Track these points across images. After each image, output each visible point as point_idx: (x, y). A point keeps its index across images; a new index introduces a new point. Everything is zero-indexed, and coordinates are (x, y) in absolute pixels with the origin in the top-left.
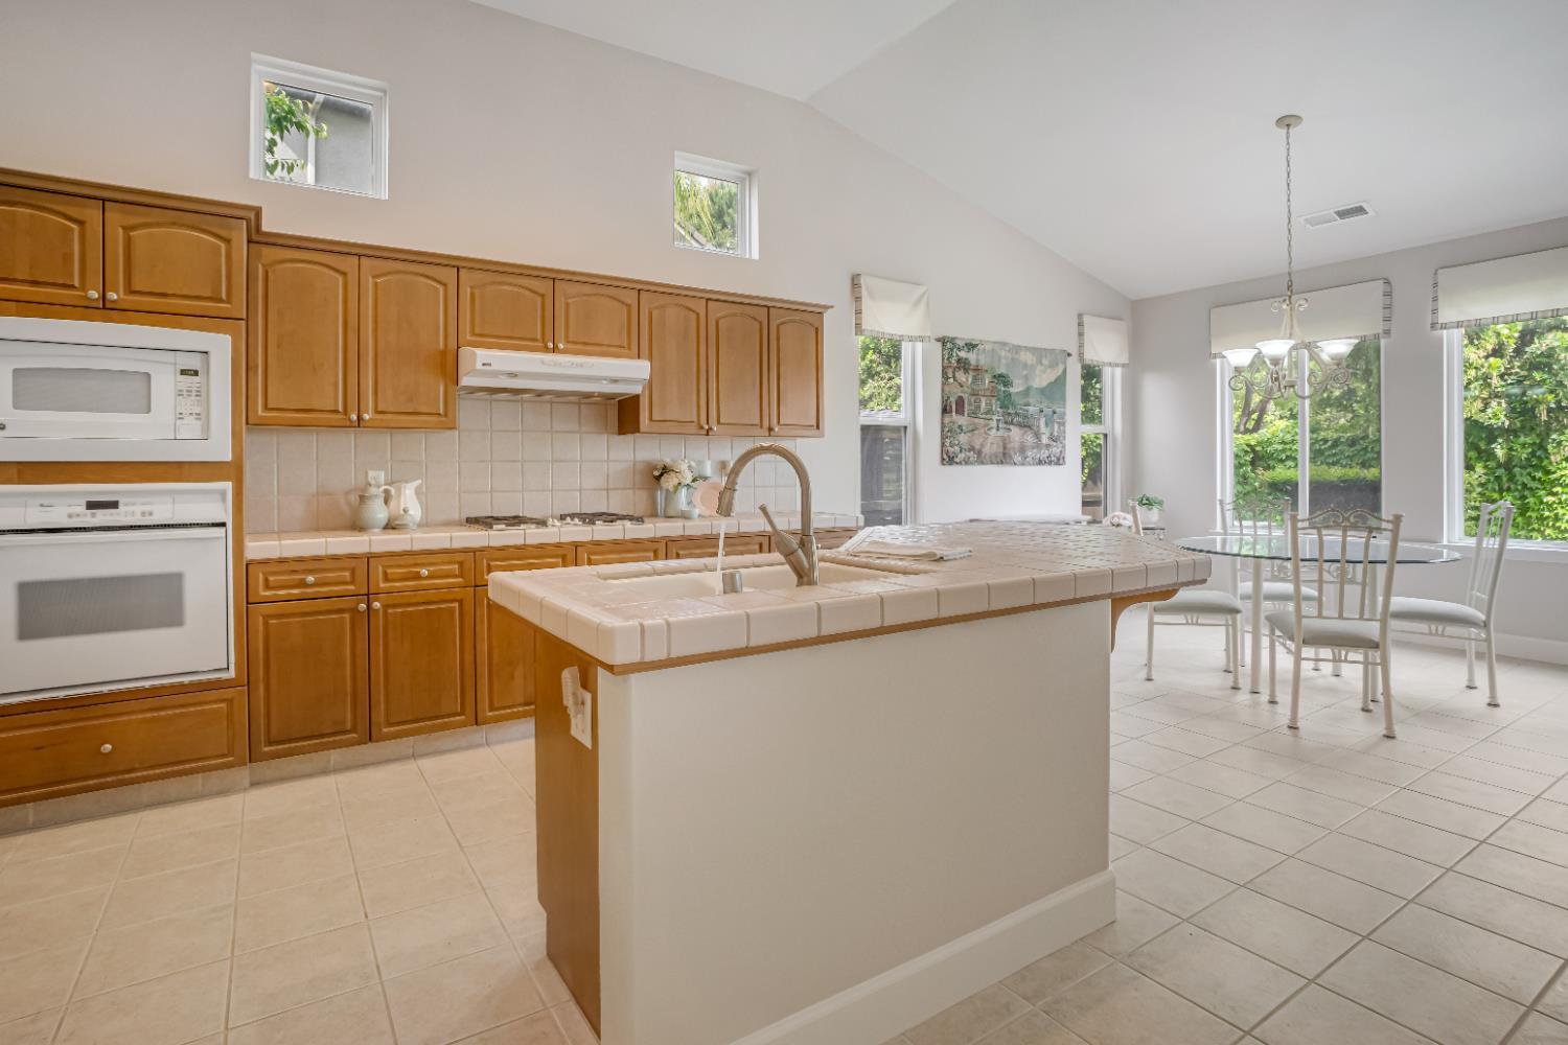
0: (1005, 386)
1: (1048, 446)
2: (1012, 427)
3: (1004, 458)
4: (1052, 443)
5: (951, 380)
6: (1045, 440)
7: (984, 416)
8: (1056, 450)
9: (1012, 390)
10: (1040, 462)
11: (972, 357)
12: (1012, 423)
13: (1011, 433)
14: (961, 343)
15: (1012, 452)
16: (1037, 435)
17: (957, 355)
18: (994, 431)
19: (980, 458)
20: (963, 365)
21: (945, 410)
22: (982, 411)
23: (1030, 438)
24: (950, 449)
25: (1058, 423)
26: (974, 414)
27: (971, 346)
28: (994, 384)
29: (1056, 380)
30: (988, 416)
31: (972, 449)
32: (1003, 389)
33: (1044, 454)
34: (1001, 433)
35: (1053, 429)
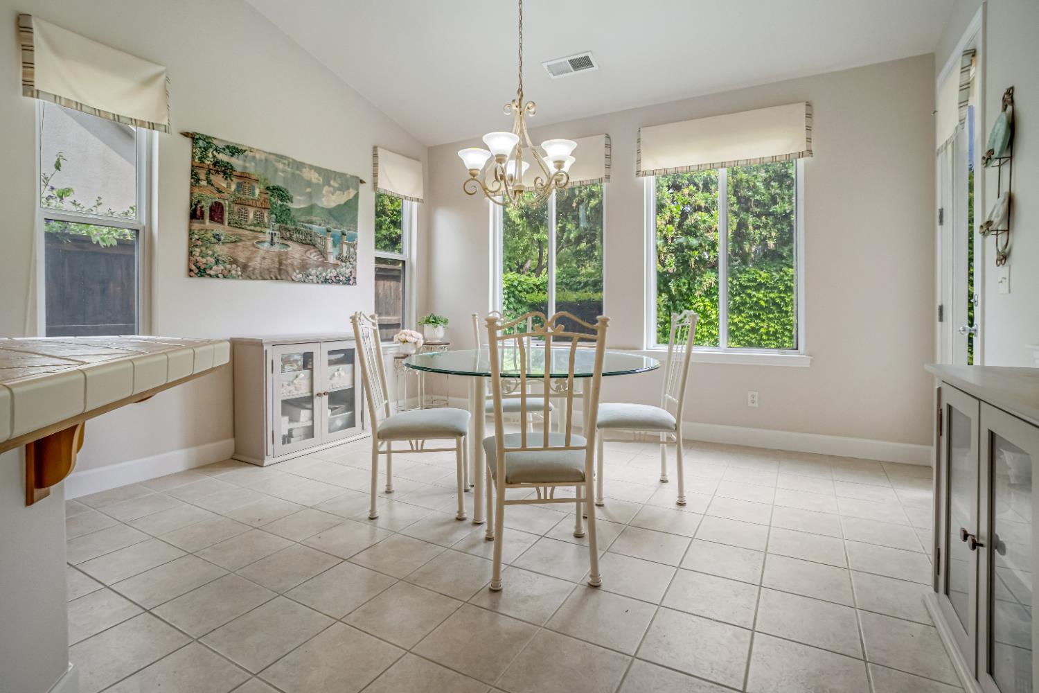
0: (282, 200)
1: (335, 266)
2: (289, 243)
3: (279, 272)
4: (339, 263)
5: (204, 183)
6: (332, 259)
7: (252, 228)
8: (345, 270)
9: (290, 205)
10: (326, 281)
11: (236, 162)
12: (291, 239)
13: (290, 249)
14: (221, 145)
15: (290, 269)
16: (323, 254)
17: (214, 156)
18: (266, 245)
19: (246, 272)
20: (226, 170)
21: (195, 215)
22: (249, 223)
23: (313, 256)
24: (199, 259)
25: (347, 244)
26: (237, 225)
27: (234, 151)
28: (266, 196)
29: (345, 204)
30: (258, 229)
31: (234, 261)
32: (280, 202)
33: (331, 273)
34: (277, 248)
35: (341, 250)
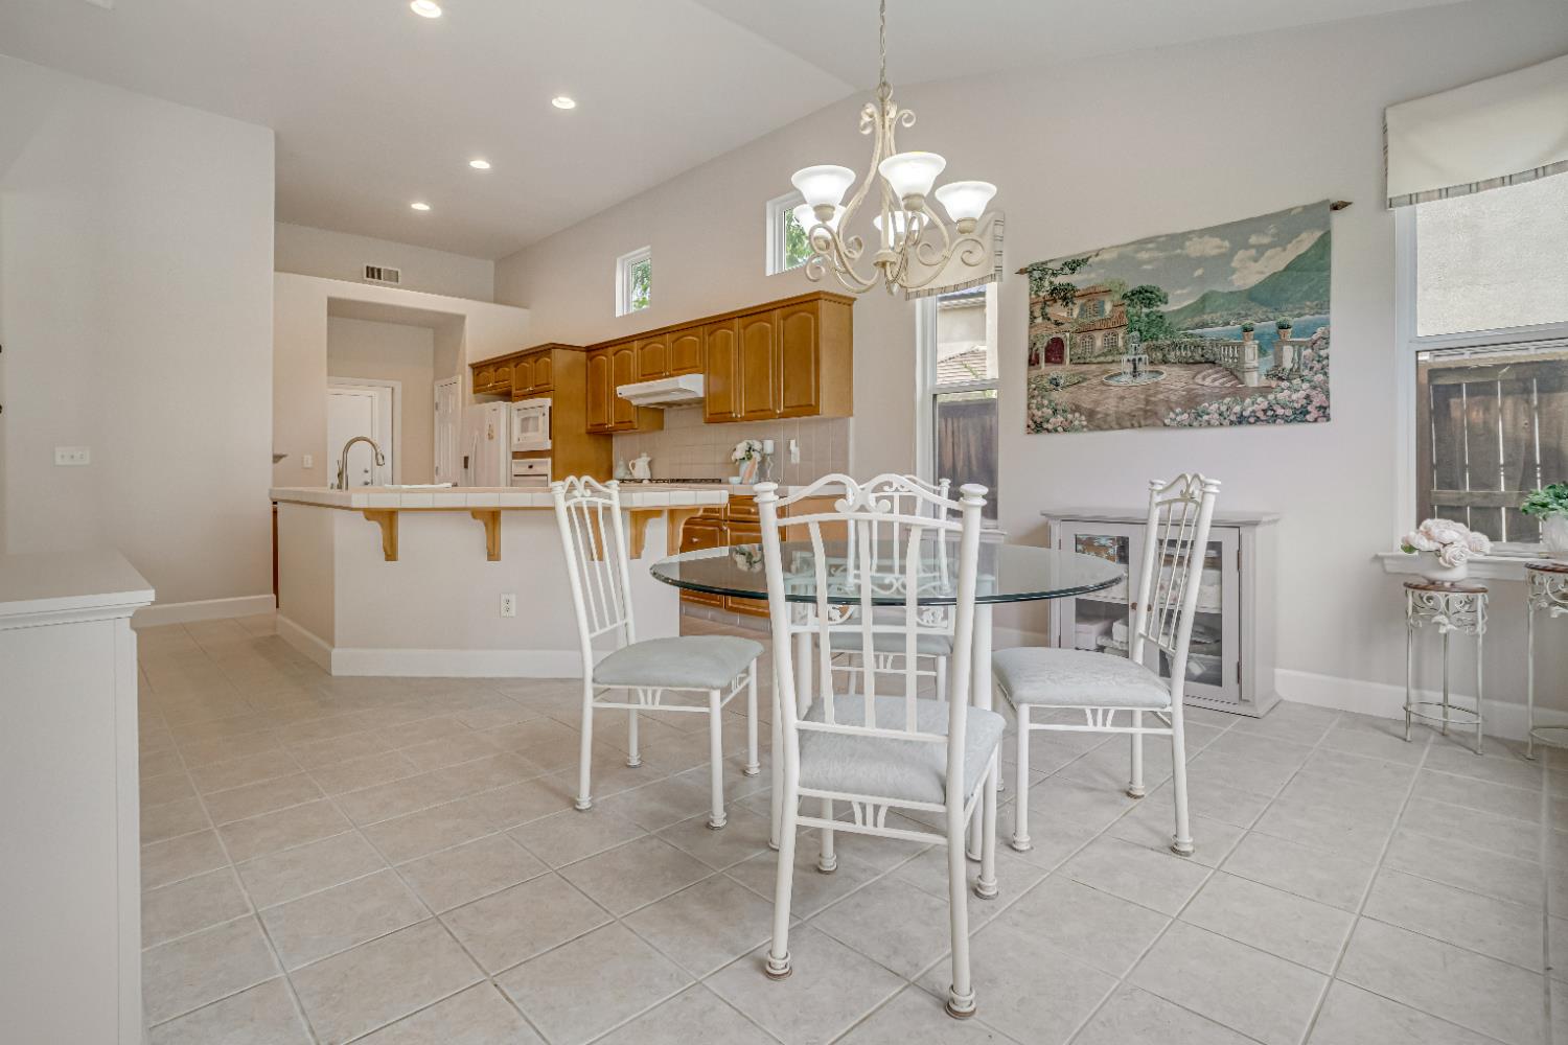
0: (1149, 305)
1: (1264, 391)
2: (1162, 368)
3: (1147, 415)
4: (1274, 383)
5: (1039, 320)
6: (1254, 380)
7: (1102, 359)
8: (1292, 394)
9: (1163, 308)
10: (1241, 420)
12: (1165, 362)
13: (1163, 377)
14: (1056, 266)
15: (1162, 409)
16: (1235, 373)
17: (1051, 283)
18: (1126, 379)
19: (1096, 421)
20: (1064, 295)
21: (1033, 362)
22: (1096, 353)
23: (1210, 380)
24: (1035, 412)
25: (1293, 344)
26: (1079, 361)
27: (1074, 265)
28: (1121, 309)
29: (1287, 268)
30: (1110, 358)
31: (1077, 409)
32: (1145, 310)
33: (1251, 406)
35: (1279, 358)
